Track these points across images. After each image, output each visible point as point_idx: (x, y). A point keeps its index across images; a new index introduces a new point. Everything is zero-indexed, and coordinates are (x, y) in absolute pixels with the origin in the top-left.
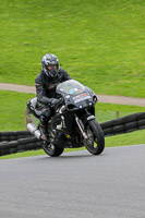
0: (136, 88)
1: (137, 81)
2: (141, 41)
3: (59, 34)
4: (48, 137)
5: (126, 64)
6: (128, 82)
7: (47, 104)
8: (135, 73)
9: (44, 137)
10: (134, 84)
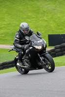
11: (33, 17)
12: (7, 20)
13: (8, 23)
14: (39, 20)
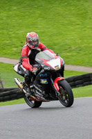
0: (74, 58)
1: (75, 54)
2: (78, 26)
3: (21, 21)
5: (68, 42)
6: (68, 54)
8: (73, 48)
10: (72, 56)
11: (78, 23)
12: (40, 27)
13: (42, 31)
14: (85, 27)
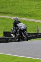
4: (16, 37)
7: (15, 29)
9: (15, 37)
